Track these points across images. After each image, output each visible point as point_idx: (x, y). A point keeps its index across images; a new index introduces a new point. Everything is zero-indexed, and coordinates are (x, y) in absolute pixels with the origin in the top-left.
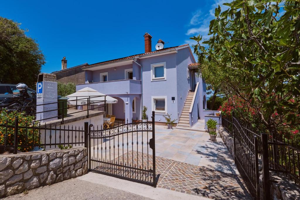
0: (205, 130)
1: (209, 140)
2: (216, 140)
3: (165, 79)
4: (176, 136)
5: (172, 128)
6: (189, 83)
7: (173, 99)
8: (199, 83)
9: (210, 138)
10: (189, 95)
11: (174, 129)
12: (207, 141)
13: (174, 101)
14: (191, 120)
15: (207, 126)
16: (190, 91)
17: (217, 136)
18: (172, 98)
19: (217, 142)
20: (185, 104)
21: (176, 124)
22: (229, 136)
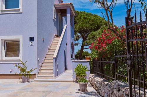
0: (73, 79)
1: (77, 91)
2: (87, 90)
3: (21, 11)
4: (31, 91)
5: (28, 81)
6: (55, 26)
7: (32, 39)
8: (67, 26)
9: (79, 89)
10: (55, 40)
11: (31, 83)
12: (76, 93)
13: (33, 42)
14: (56, 69)
15: (76, 74)
16: (56, 36)
17: (88, 85)
18: (30, 38)
19: (89, 93)
20: (49, 50)
21: (35, 75)
22: (104, 81)
